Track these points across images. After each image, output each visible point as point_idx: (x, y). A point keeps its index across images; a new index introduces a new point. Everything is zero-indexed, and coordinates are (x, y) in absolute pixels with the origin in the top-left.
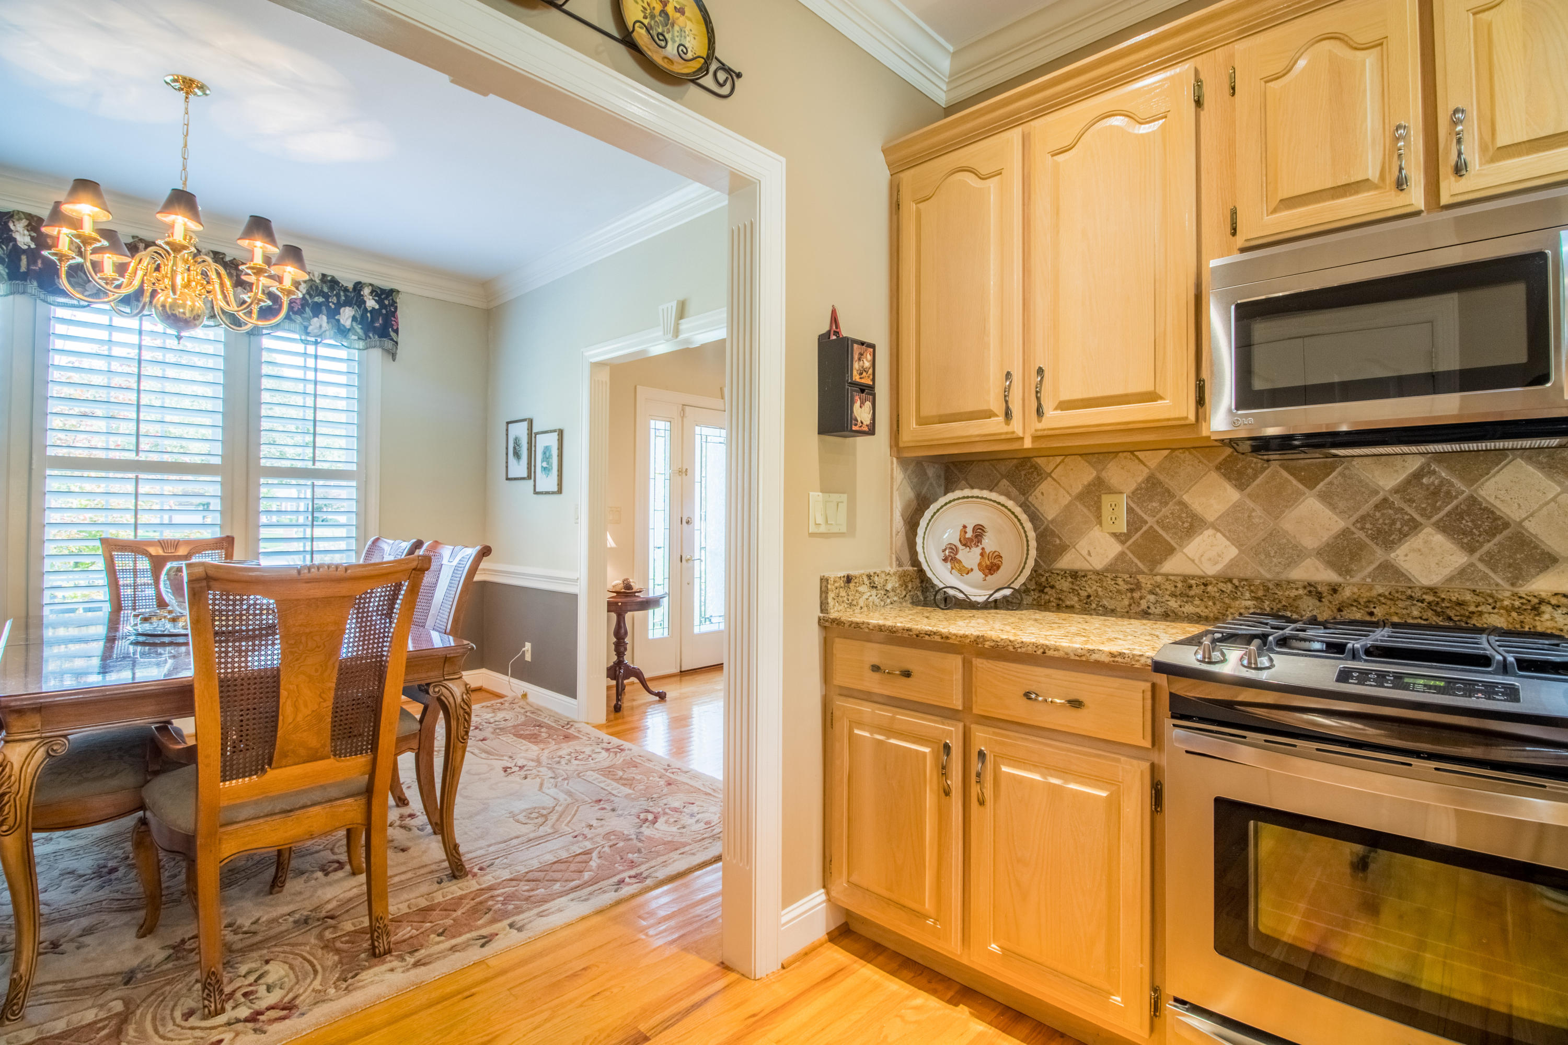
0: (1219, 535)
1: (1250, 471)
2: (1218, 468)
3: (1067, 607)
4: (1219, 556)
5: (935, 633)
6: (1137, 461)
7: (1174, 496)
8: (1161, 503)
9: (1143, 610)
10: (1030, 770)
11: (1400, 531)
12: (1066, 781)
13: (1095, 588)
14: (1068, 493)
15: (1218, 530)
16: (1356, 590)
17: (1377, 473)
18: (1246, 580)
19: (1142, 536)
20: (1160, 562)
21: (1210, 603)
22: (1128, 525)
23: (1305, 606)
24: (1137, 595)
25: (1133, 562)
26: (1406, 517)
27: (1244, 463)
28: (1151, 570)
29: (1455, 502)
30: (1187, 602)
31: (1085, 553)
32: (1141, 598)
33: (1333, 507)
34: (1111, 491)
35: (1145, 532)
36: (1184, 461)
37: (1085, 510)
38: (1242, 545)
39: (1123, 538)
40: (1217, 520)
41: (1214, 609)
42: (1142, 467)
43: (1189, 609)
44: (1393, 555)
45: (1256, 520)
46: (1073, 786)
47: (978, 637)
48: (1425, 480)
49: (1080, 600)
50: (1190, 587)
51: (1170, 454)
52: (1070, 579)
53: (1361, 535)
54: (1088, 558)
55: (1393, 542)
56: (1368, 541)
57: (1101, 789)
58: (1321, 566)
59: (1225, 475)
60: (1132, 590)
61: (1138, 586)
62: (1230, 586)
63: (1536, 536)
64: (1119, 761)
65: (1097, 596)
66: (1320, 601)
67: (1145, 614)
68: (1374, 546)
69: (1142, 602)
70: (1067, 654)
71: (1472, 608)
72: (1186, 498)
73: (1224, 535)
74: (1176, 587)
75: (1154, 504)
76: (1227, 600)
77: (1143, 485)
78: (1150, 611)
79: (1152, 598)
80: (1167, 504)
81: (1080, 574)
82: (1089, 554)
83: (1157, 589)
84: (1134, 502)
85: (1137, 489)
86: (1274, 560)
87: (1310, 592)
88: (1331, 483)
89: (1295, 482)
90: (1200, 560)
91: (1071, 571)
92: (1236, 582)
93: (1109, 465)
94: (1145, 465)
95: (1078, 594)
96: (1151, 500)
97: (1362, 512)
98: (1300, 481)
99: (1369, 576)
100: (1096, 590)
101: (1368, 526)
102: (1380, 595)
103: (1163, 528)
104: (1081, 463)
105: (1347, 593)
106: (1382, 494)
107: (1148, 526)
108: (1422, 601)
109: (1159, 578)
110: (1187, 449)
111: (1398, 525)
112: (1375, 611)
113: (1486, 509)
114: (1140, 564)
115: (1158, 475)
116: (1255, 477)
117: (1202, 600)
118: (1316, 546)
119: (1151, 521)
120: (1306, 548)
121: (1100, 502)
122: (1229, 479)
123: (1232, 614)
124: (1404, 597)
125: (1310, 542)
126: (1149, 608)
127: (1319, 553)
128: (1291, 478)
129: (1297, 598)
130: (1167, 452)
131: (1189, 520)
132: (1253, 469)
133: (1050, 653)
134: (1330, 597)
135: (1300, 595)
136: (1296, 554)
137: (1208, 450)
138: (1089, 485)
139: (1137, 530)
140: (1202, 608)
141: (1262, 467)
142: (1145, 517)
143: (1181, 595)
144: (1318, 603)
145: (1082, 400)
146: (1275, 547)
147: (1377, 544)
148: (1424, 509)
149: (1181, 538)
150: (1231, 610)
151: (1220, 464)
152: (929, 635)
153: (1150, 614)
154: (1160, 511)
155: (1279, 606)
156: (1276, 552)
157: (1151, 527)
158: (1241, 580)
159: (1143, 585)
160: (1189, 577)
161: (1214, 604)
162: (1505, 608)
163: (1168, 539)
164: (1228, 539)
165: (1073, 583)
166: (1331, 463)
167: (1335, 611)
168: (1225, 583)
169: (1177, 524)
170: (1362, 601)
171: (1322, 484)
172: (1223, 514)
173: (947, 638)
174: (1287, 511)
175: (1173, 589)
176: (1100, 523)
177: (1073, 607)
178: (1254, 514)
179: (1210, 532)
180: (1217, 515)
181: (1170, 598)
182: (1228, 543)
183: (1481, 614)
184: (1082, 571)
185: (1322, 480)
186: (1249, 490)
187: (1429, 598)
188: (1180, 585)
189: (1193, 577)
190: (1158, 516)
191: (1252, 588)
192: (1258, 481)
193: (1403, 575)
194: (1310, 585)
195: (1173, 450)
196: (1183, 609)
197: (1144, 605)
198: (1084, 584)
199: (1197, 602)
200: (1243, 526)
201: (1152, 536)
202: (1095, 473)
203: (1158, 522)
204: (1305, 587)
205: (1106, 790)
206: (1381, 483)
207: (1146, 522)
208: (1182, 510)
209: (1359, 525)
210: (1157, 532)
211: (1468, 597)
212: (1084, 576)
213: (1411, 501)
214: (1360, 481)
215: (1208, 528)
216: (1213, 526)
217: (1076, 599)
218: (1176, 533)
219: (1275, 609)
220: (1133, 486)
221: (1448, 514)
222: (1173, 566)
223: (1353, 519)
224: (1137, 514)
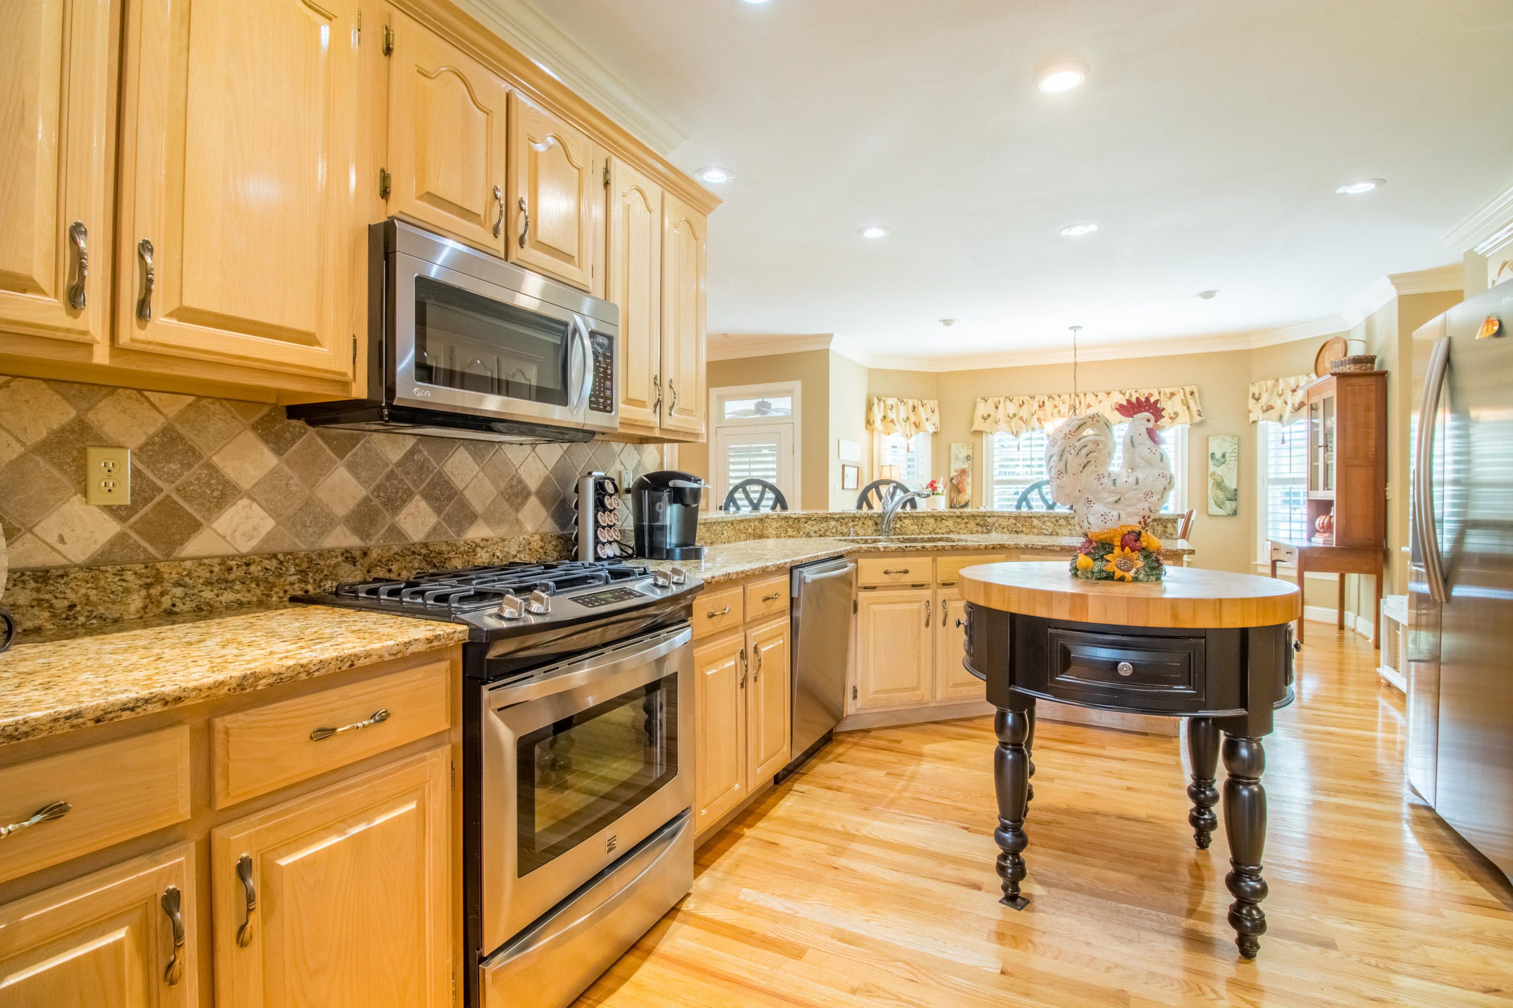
0: (255, 506)
1: (288, 435)
2: (254, 428)
3: (26, 632)
4: (255, 529)
5: (147, 701)
6: (147, 404)
7: (200, 457)
8: (182, 465)
9: (165, 611)
10: (322, 839)
11: (401, 498)
12: (370, 820)
13: (83, 591)
14: (18, 440)
15: (254, 500)
16: (380, 552)
17: (388, 448)
18: (291, 554)
19: (154, 509)
20: (181, 543)
21: (253, 585)
22: (132, 494)
23: (343, 573)
24: (155, 591)
25: (139, 546)
26: (405, 487)
27: (282, 425)
28: (168, 555)
29: (432, 475)
30: (225, 589)
31: (52, 539)
32: (162, 594)
33: (357, 477)
34: (103, 443)
35: (159, 504)
36: (214, 414)
37: (55, 472)
38: (280, 516)
39: (123, 513)
40: (253, 487)
41: (258, 592)
42: (155, 413)
43: (228, 596)
44: (397, 519)
45: (294, 489)
46: (380, 820)
47: (245, 677)
48: (416, 457)
49: (54, 616)
50: (230, 569)
51: (195, 402)
52: (33, 584)
53: (376, 502)
54: (60, 547)
55: (397, 508)
56: (381, 507)
57: (408, 802)
58: (348, 533)
59: (262, 437)
60: (148, 586)
61: (159, 578)
62: (274, 562)
63: (468, 501)
64: (423, 759)
65: (88, 601)
66: (354, 565)
67: (171, 616)
68: (385, 512)
69: (163, 599)
70: (381, 657)
71: (446, 556)
72: (216, 459)
73: (261, 506)
74: (211, 572)
75: (173, 466)
76: (271, 579)
77: (157, 439)
78: (175, 609)
79: (179, 591)
80: (190, 466)
81: (54, 572)
82: (62, 539)
83: (187, 579)
84: (141, 461)
85: (147, 444)
86: (310, 529)
87: (347, 558)
88: (356, 454)
89: (328, 451)
90: (232, 535)
91: (34, 571)
92: (281, 557)
93: (101, 405)
94: (160, 412)
95: (51, 606)
96: (168, 459)
97: (377, 482)
98: (333, 450)
99: (381, 538)
100: (87, 596)
101: (382, 494)
102: (395, 554)
103: (185, 498)
104: (49, 394)
105: (374, 555)
106: (391, 466)
107: (163, 495)
108: (420, 555)
109: (188, 564)
110: (218, 399)
111: (400, 494)
112: (392, 567)
113: (446, 481)
114: (151, 549)
115: (178, 427)
116: (293, 441)
117: (243, 583)
118: (344, 513)
119: (167, 489)
120: (337, 516)
121: (86, 459)
122: (267, 442)
123: (277, 593)
124: (409, 553)
125: (340, 510)
126: (174, 605)
127: (347, 520)
128: (325, 446)
129: (337, 565)
130: (193, 398)
131: (220, 487)
132: (291, 433)
133: (359, 663)
134: (362, 561)
135: (339, 562)
136: (327, 522)
137: (243, 404)
138: (63, 430)
139: (146, 501)
140: (244, 593)
141: (300, 432)
142: (160, 483)
143: (218, 581)
144: (353, 568)
145: (217, 316)
146: (311, 517)
147: (387, 510)
148: (415, 480)
149: (209, 510)
150: (276, 589)
151: (257, 422)
152: (132, 709)
153: (176, 613)
154: (181, 475)
155: (321, 576)
156: (311, 522)
157: (168, 496)
158: (286, 554)
159: (166, 576)
160: (228, 557)
161: (258, 585)
162: (460, 553)
163: (191, 511)
164: (265, 509)
165: (38, 590)
166: (357, 435)
167: (365, 572)
168: (270, 559)
169: (204, 492)
170: (384, 560)
171: (349, 454)
172: (260, 480)
173: (179, 699)
174: (321, 479)
175: (208, 575)
176: (85, 494)
177: (38, 630)
178: (291, 482)
179: (245, 501)
180: (253, 482)
181: (204, 588)
182: (264, 514)
183: (450, 558)
184: (57, 568)
185: (350, 451)
186: (287, 455)
187: (424, 551)
188: (216, 569)
189: (233, 557)
190: (178, 482)
191: (297, 561)
192: (295, 447)
193: (403, 535)
194: (347, 551)
195: (200, 398)
196: (221, 598)
197: (166, 602)
198: (62, 588)
199: (238, 586)
200: (280, 494)
201: (169, 508)
202: (73, 414)
203: (178, 490)
204: (342, 554)
205: (413, 800)
206: (390, 457)
207: (161, 490)
208: (211, 474)
209: (375, 493)
210: (176, 503)
211: (444, 548)
212: (62, 576)
213: (408, 473)
214: (377, 455)
215: (241, 498)
216: (250, 495)
217: (46, 614)
218: (203, 505)
219: (318, 579)
220: (142, 439)
221: (428, 485)
222: (197, 546)
223: (371, 488)
224: (147, 480)
